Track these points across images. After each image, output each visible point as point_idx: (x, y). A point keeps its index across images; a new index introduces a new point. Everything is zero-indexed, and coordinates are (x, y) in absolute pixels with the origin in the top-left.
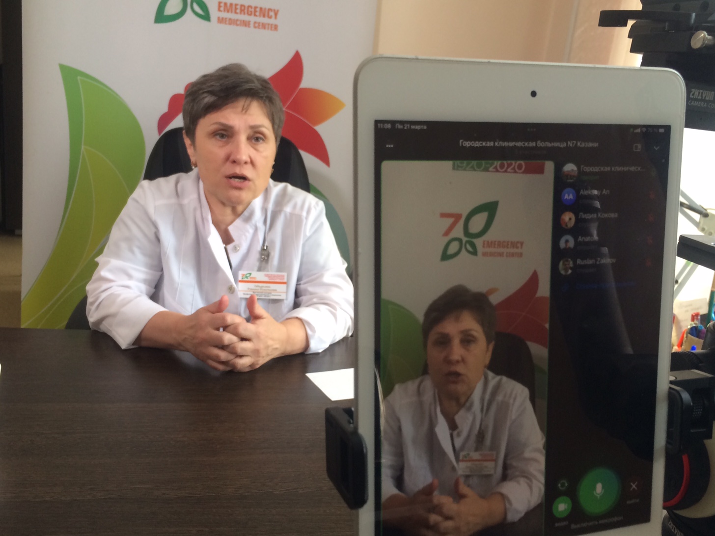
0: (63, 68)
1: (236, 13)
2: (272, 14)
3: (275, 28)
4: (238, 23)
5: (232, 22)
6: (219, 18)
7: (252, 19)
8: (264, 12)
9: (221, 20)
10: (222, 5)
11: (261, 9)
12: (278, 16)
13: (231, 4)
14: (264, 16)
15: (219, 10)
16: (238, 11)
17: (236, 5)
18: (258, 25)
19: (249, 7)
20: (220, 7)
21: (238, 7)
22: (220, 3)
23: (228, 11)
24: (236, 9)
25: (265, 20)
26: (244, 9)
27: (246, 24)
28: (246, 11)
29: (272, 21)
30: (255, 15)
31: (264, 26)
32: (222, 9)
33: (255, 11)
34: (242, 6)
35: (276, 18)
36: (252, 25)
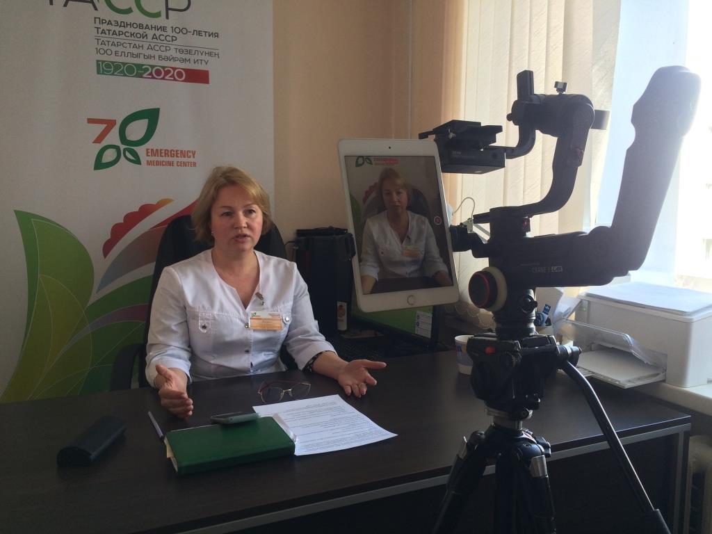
0: (17, 212)
1: (161, 156)
2: (190, 154)
3: (195, 164)
4: (164, 163)
5: (158, 163)
6: (148, 161)
7: (175, 159)
8: (183, 154)
9: (149, 163)
10: (150, 151)
11: (181, 151)
12: (195, 156)
13: (157, 150)
14: (185, 157)
15: (148, 155)
16: (163, 154)
17: (161, 150)
18: (180, 164)
19: (171, 151)
20: (148, 152)
21: (163, 151)
22: (147, 150)
23: (155, 156)
24: (161, 153)
25: (186, 160)
26: (167, 153)
27: (170, 164)
28: (169, 154)
29: (191, 160)
30: (177, 157)
31: (185, 164)
32: (150, 154)
33: (177, 154)
34: (166, 150)
35: (194, 157)
36: (175, 163)
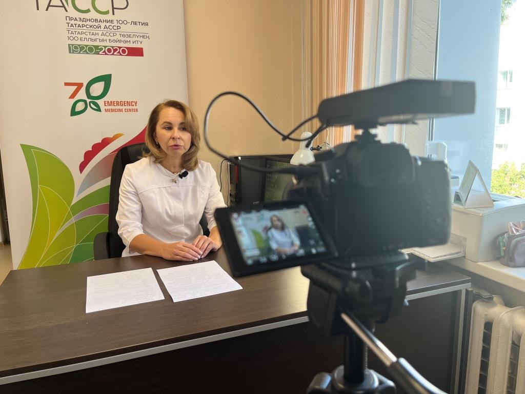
0: (23, 146)
2: (133, 104)
3: (136, 110)
4: (116, 110)
5: (112, 110)
7: (124, 107)
8: (129, 103)
9: (106, 110)
10: (106, 102)
12: (137, 104)
13: (111, 102)
17: (114, 102)
18: (127, 110)
19: (121, 102)
23: (110, 106)
24: (114, 104)
25: (131, 107)
27: (120, 110)
28: (119, 104)
29: (134, 107)
31: (130, 110)
32: (106, 105)
33: (125, 104)
34: (117, 102)
36: (124, 110)
